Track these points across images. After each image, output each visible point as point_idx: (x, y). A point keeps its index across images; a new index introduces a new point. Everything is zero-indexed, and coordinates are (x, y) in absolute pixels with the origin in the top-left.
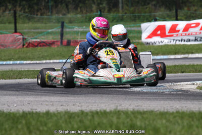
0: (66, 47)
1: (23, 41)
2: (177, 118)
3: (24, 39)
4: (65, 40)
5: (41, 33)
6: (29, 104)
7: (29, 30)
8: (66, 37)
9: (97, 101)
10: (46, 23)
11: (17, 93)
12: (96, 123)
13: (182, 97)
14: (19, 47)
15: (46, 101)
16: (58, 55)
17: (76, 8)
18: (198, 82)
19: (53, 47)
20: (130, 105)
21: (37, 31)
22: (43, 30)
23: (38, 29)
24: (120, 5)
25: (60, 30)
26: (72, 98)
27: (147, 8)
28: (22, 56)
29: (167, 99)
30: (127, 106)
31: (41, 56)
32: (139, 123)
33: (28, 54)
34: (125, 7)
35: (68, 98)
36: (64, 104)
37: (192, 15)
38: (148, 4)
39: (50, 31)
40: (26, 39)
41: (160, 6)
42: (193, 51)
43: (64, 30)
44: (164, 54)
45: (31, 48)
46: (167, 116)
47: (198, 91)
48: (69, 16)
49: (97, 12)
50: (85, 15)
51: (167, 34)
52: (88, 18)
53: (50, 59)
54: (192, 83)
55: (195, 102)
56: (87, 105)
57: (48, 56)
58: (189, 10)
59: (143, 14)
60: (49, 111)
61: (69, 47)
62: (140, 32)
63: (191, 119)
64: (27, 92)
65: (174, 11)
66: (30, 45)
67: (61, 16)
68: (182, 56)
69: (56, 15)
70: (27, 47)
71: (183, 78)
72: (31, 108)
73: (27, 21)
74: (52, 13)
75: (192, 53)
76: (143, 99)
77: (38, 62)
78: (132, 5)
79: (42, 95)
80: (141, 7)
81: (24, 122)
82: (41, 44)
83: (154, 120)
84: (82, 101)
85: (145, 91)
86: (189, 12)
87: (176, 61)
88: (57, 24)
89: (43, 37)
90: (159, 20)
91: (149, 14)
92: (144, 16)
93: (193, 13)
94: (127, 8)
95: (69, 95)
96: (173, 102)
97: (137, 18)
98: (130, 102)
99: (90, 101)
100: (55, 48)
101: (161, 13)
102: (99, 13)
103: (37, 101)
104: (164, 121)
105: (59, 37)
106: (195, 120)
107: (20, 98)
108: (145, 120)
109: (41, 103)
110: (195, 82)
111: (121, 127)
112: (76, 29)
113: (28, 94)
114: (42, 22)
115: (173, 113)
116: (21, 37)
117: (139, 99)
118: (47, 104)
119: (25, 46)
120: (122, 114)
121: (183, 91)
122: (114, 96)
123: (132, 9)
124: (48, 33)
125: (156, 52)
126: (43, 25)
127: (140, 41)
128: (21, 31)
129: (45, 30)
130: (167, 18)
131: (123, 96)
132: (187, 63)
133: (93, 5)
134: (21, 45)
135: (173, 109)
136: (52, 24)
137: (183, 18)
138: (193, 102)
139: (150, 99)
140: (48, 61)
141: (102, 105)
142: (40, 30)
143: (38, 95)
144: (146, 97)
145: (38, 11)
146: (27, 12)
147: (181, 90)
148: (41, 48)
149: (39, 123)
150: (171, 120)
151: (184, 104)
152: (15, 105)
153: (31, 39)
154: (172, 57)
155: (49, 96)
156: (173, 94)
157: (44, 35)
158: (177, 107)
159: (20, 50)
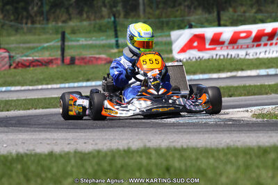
0: (69, 66)
1: (10, 60)
2: (229, 156)
3: (10, 57)
4: (68, 58)
5: (33, 48)
6: (24, 143)
7: (17, 46)
8: (69, 53)
9: (117, 137)
10: (39, 35)
11: (6, 129)
12: (119, 166)
13: (233, 129)
14: (3, 68)
15: (47, 139)
16: (58, 78)
17: (80, 13)
18: (254, 109)
19: (50, 67)
20: (163, 141)
21: (28, 45)
22: (35, 45)
23: (29, 42)
24: (141, 7)
25: (59, 44)
26: (82, 134)
27: (177, 11)
28: (9, 80)
29: (213, 131)
30: (159, 142)
31: (35, 79)
32: (177, 164)
33: (17, 78)
34: (148, 10)
35: (77, 134)
36: (72, 142)
37: (240, 18)
38: (180, 4)
39: (46, 45)
40: (13, 57)
41: (195, 8)
42: (244, 67)
43: (66, 44)
44: (203, 72)
45: (20, 69)
46: (216, 154)
47: (254, 119)
48: (72, 24)
49: (109, 17)
50: (93, 22)
51: (207, 46)
52: (97, 26)
53: (47, 84)
54: (244, 109)
55: (252, 135)
56: (104, 142)
57: (44, 79)
58: (235, 11)
59: (172, 19)
60: (52, 152)
61: (72, 66)
62: (170, 44)
63: (248, 157)
64: (20, 128)
65: (215, 14)
66: (20, 65)
67: (60, 24)
68: (229, 74)
69: (54, 23)
70: (15, 68)
71: (232, 104)
72: (26, 148)
73: (14, 32)
74: (48, 20)
75: (242, 70)
76: (180, 132)
77: (31, 88)
78: (157, 7)
79: (41, 131)
80: (169, 9)
81: (19, 167)
82: (34, 64)
83: (197, 159)
84: (97, 137)
85: (181, 122)
86: (236, 15)
87: (220, 81)
88: (55, 36)
89: (37, 54)
90: (196, 27)
91: (181, 19)
92: (174, 22)
93: (241, 16)
94: (151, 11)
95: (78, 130)
96: (222, 135)
97: (165, 25)
98: (163, 136)
99: (107, 137)
100: (53, 68)
101: (197, 17)
102: (113, 19)
103: (34, 139)
104: (212, 161)
105: (59, 52)
106: (254, 157)
107: (11, 136)
108: (186, 159)
109: (40, 141)
110: (249, 109)
111: (154, 169)
112: (83, 41)
113: (21, 131)
114: (35, 34)
115: (223, 149)
116: (7, 54)
117: (174, 132)
118: (49, 142)
119: (12, 67)
120: (154, 153)
121: (234, 120)
122: (140, 129)
123: (157, 12)
124: (44, 48)
125: (193, 70)
126: (37, 37)
127: (170, 56)
128: (6, 46)
129: (38, 45)
130: (206, 24)
131: (151, 129)
132: (235, 83)
133: (104, 9)
134: (7, 65)
135: (221, 144)
136: (47, 36)
137: (228, 23)
138: (248, 134)
139: (189, 133)
140: (45, 87)
141: (125, 142)
142: (31, 45)
143: (35, 131)
144: (183, 130)
145: (27, 18)
146: (11, 21)
147: (230, 120)
148: (35, 68)
149: (39, 168)
150: (222, 158)
151: (236, 137)
152: (5, 145)
153: (21, 56)
154: (215, 76)
155: (50, 131)
156: (220, 125)
157: (37, 52)
158: (228, 141)
159: (6, 72)
